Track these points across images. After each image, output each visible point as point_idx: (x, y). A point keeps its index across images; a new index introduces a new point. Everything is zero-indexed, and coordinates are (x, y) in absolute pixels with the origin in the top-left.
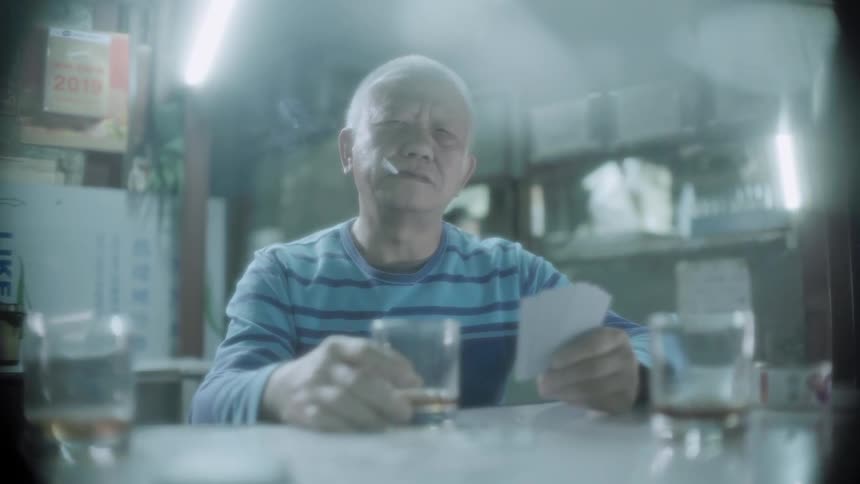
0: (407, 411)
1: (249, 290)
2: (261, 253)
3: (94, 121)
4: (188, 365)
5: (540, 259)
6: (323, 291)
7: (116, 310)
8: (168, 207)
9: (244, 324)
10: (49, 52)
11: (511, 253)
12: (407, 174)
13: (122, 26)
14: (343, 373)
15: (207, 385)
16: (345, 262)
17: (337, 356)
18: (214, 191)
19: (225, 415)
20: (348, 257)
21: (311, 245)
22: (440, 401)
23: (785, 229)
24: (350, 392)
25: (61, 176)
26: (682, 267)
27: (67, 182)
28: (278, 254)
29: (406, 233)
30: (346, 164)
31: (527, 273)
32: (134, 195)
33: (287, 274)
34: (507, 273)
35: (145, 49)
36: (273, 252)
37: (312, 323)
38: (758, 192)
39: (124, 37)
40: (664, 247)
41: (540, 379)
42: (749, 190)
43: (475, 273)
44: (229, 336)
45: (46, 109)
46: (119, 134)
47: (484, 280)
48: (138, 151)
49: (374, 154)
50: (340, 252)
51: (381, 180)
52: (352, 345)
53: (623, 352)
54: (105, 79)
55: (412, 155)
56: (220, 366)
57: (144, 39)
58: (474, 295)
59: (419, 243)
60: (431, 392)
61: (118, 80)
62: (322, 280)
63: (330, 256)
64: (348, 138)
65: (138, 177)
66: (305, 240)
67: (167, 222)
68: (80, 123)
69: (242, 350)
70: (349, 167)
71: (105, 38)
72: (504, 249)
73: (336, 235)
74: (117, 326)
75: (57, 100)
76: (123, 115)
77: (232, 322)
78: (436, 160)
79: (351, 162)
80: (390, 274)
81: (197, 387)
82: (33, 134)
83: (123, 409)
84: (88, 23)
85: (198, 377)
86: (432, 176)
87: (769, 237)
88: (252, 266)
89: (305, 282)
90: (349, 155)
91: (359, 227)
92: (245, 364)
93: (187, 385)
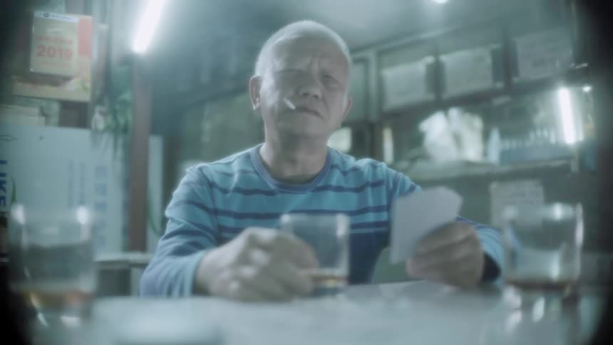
0: (309, 286)
1: (183, 197)
2: (191, 170)
3: (67, 79)
4: (135, 257)
5: (401, 174)
6: (239, 197)
7: (82, 203)
8: (120, 141)
9: (179, 223)
10: (34, 29)
11: (379, 169)
12: (302, 109)
13: (87, 10)
14: (259, 256)
15: (151, 269)
16: (255, 176)
17: (253, 243)
18: (154, 130)
19: (167, 290)
20: (256, 172)
21: (229, 164)
22: (333, 278)
23: (569, 158)
24: (265, 271)
25: (43, 119)
26: (494, 186)
27: (47, 123)
28: (204, 171)
29: (301, 155)
30: (255, 103)
31: (391, 185)
32: (96, 132)
33: (211, 185)
34: (376, 184)
35: (104, 27)
36: (201, 169)
37: (230, 222)
38: (546, 133)
39: (89, 18)
40: (482, 171)
41: (409, 262)
42: (539, 133)
43: (352, 185)
44: (168, 231)
45: (32, 70)
46: (85, 88)
47: (359, 189)
48: (99, 101)
49: (276, 95)
50: (250, 169)
51: (283, 114)
52: (266, 234)
53: (472, 241)
54: (75, 48)
55: (306, 95)
56: (161, 254)
57: (103, 21)
58: (352, 200)
59: (310, 163)
60: (327, 272)
61: (84, 50)
62: (237, 190)
63: (243, 172)
64: (257, 82)
65: (99, 121)
66: (224, 161)
67: (120, 153)
68: (57, 81)
69: (178, 242)
70: (258, 104)
71: (75, 19)
72: (374, 167)
73: (248, 157)
74: (83, 216)
75: (40, 64)
76: (87, 75)
77: (170, 221)
78: (324, 99)
79: (259, 101)
80: (289, 185)
81: (142, 273)
82: (22, 88)
83: (87, 284)
84: (62, 7)
85: (143, 266)
86: (321, 111)
87: (558, 163)
88: (184, 180)
89: (225, 191)
90: (258, 95)
91: (265, 150)
92: (180, 252)
93: (135, 271)
